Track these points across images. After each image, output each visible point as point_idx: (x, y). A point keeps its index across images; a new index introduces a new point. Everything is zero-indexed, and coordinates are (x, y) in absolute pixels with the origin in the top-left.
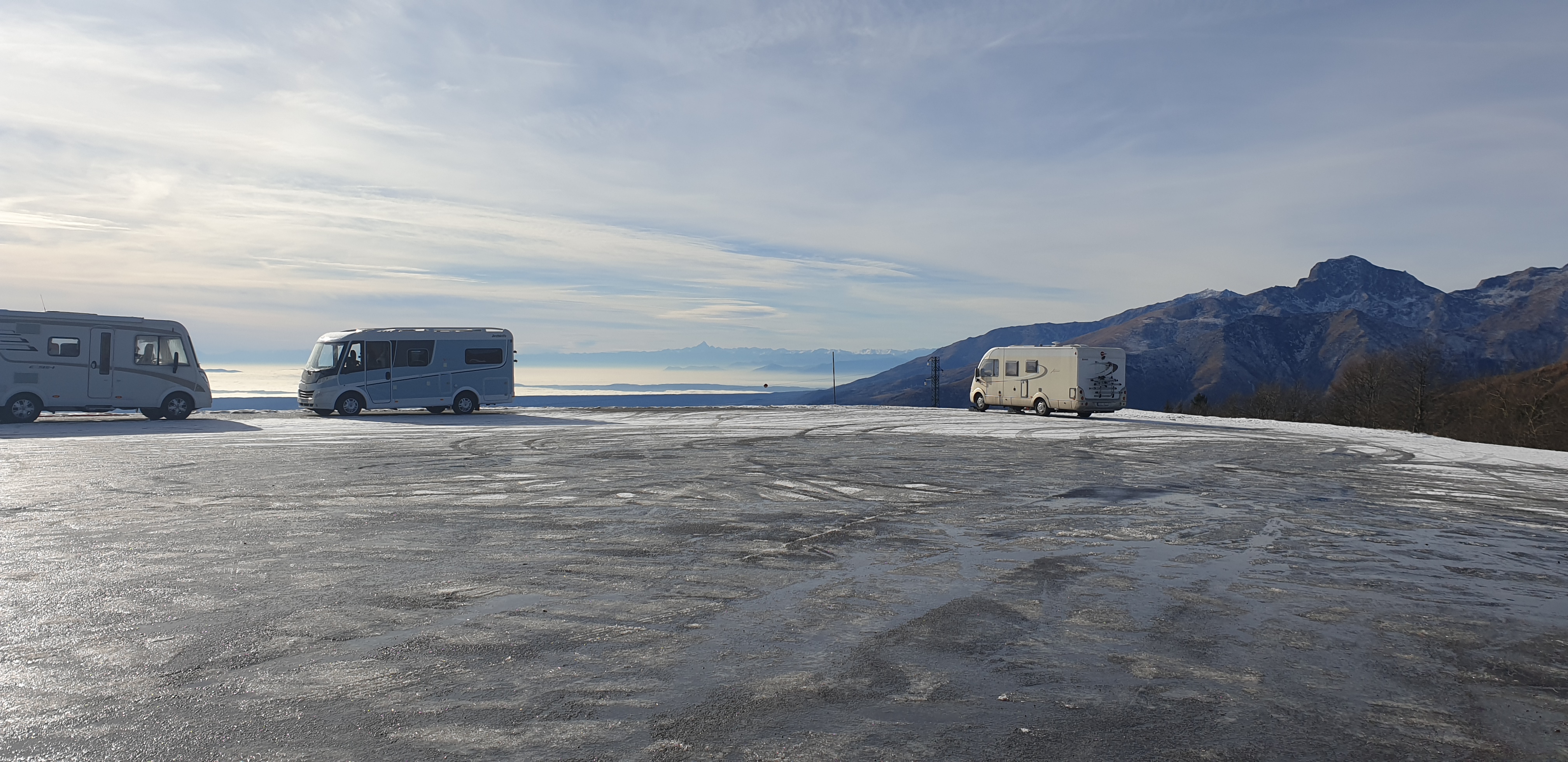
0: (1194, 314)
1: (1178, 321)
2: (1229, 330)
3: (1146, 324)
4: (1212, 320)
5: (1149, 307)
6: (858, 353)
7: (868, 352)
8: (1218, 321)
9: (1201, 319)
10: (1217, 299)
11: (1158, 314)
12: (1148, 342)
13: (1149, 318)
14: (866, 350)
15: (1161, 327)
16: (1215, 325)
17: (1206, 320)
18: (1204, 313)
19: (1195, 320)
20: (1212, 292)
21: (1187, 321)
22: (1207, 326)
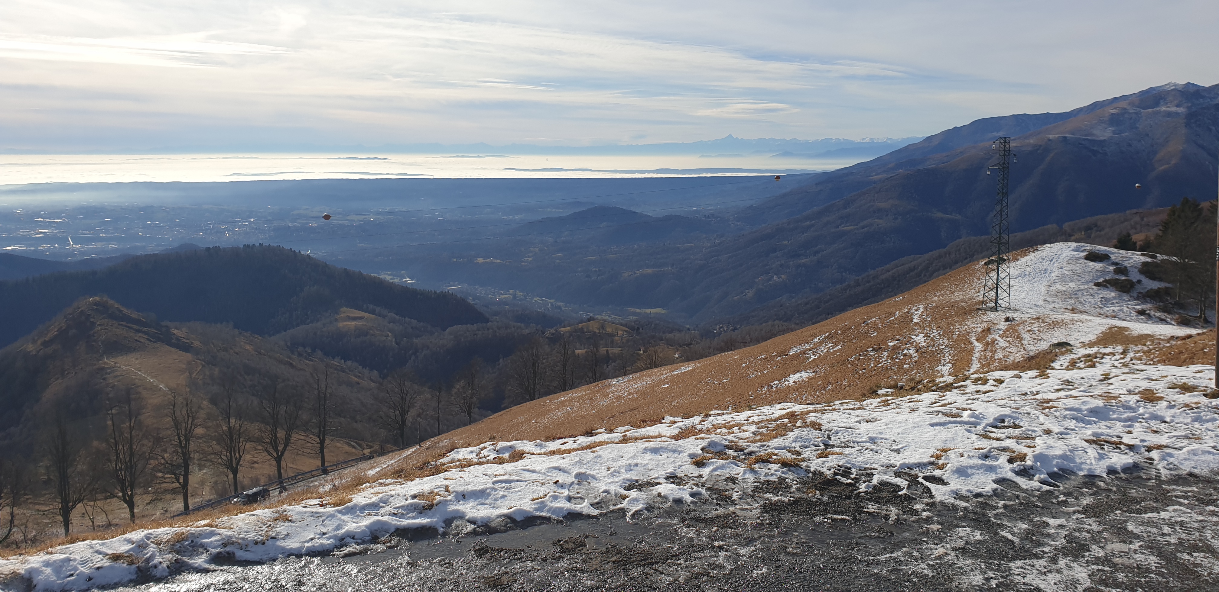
0: (1157, 104)
1: (1142, 111)
2: (1191, 118)
3: (1113, 114)
4: (1174, 109)
5: (1115, 98)
6: (859, 141)
7: (867, 140)
8: (1180, 110)
9: (1163, 109)
10: (1180, 91)
11: (1124, 104)
12: (1113, 129)
13: (1115, 108)
14: (865, 139)
15: (1126, 116)
16: (1177, 114)
17: (1168, 109)
18: (1167, 103)
19: (1158, 109)
20: (1175, 85)
21: (1150, 110)
22: (1169, 114)
